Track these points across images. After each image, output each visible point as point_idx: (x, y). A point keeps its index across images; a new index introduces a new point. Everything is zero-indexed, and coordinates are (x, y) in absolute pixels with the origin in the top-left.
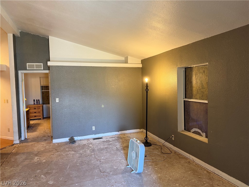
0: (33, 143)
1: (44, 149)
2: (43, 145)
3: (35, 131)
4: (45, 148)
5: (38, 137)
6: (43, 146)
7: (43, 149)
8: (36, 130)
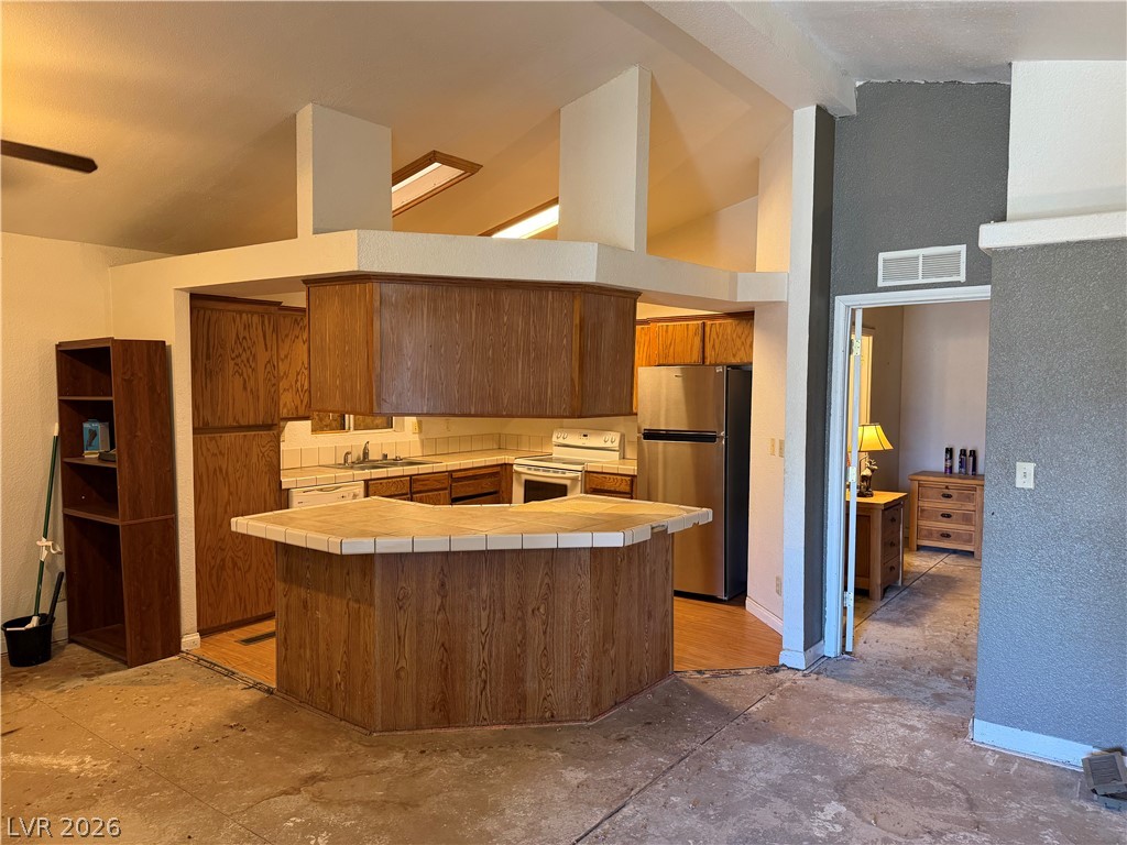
0: (865, 694)
1: (904, 762)
2: (912, 728)
3: (909, 618)
4: (912, 761)
5: (906, 665)
6: (903, 741)
7: (893, 763)
8: (919, 616)
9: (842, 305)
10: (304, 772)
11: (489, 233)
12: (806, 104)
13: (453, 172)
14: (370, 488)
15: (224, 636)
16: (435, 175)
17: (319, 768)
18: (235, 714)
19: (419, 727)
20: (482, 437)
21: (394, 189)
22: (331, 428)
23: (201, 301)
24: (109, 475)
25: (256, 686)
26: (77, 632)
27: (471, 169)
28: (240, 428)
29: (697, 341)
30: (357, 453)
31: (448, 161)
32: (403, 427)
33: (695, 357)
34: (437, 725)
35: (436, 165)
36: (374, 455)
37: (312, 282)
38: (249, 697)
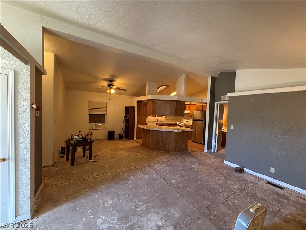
9: (216, 103)
10: (142, 151)
11: (169, 95)
12: (210, 76)
13: (165, 87)
14: (157, 124)
15: (139, 139)
16: (163, 87)
17: (143, 151)
18: (137, 146)
19: (154, 150)
20: (174, 119)
21: (157, 90)
22: (154, 117)
23: (139, 102)
24: (129, 120)
25: (140, 144)
26: (125, 137)
27: (168, 86)
28: (142, 116)
29: (202, 107)
30: (157, 120)
31: (165, 86)
32: (163, 117)
33: (201, 109)
34: (156, 150)
35: (163, 86)
36: (159, 120)
37: (148, 100)
38: (139, 145)
